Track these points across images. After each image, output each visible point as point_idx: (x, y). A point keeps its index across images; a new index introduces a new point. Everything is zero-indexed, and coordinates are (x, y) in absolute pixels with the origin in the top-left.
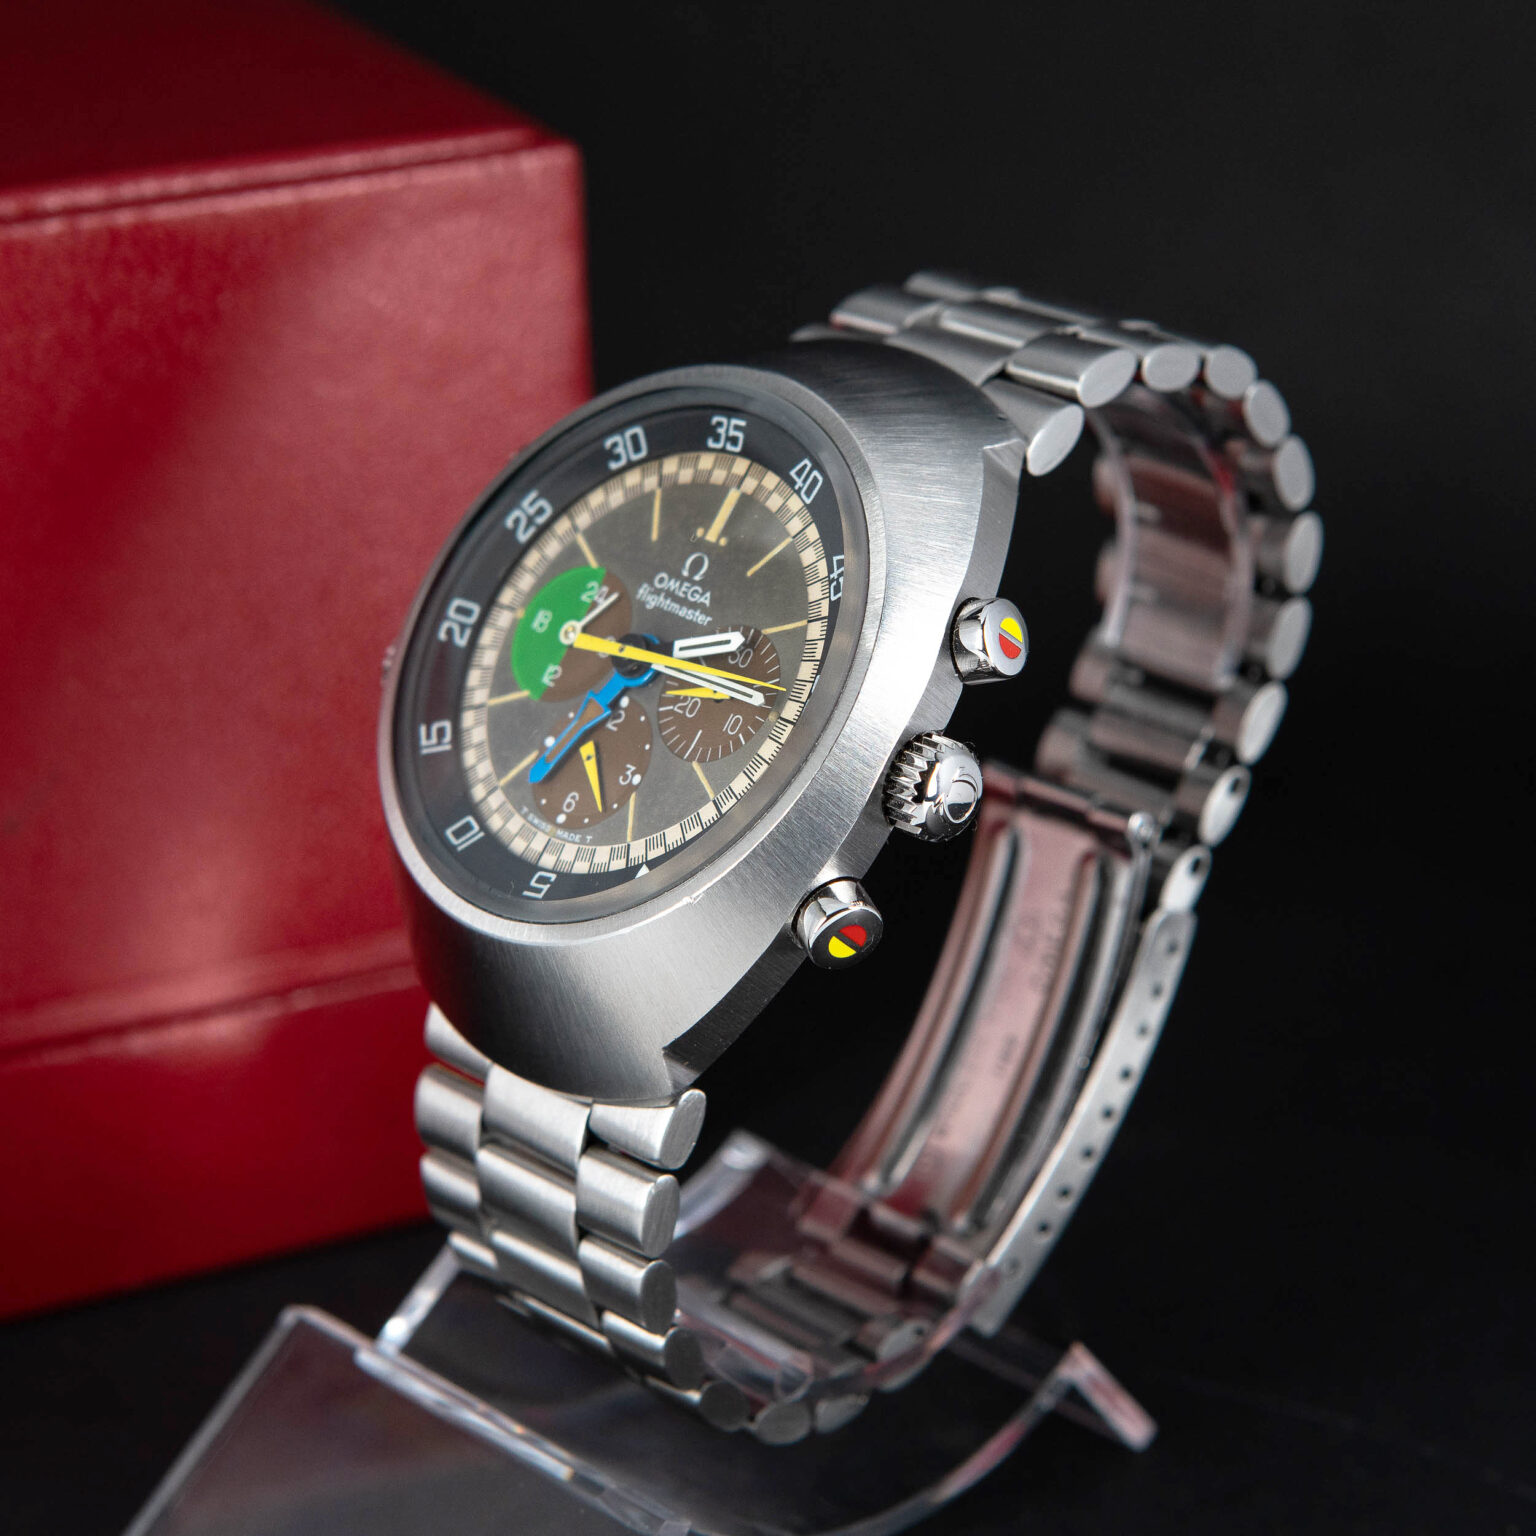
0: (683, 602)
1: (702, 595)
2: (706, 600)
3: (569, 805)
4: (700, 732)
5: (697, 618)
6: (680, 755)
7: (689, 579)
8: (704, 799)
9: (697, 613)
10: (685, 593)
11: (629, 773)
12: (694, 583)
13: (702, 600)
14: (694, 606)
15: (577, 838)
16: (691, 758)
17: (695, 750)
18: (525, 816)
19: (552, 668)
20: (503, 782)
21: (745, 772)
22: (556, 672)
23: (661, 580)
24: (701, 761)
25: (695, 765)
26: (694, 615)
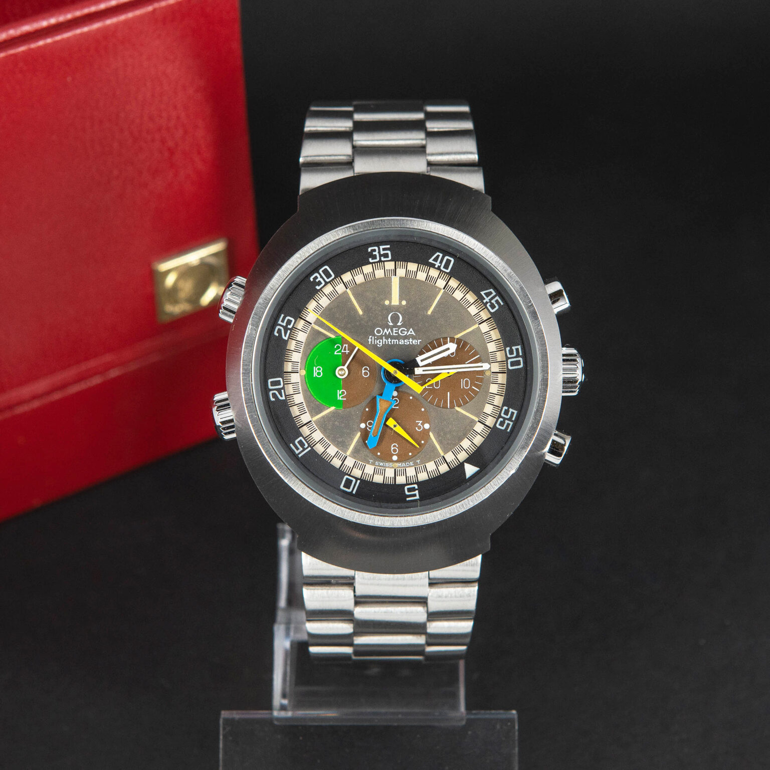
0: (398, 337)
1: (408, 331)
2: (411, 332)
3: (395, 451)
4: (449, 393)
5: (412, 342)
6: (445, 407)
7: (395, 326)
8: (473, 423)
9: (411, 340)
10: (398, 333)
11: (419, 424)
12: (399, 327)
13: (409, 333)
14: (406, 337)
15: (411, 463)
16: (452, 407)
17: (451, 402)
18: (373, 464)
19: (339, 392)
20: (349, 453)
21: (488, 403)
22: (343, 393)
23: (379, 332)
24: (459, 406)
25: (457, 408)
26: (409, 342)
